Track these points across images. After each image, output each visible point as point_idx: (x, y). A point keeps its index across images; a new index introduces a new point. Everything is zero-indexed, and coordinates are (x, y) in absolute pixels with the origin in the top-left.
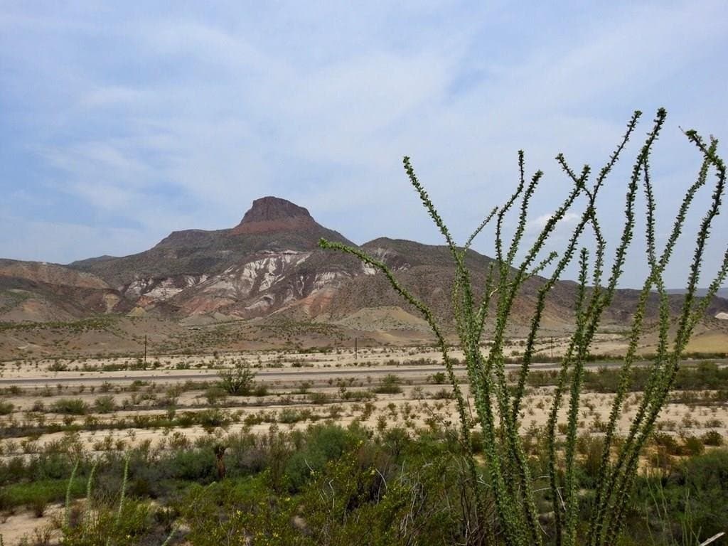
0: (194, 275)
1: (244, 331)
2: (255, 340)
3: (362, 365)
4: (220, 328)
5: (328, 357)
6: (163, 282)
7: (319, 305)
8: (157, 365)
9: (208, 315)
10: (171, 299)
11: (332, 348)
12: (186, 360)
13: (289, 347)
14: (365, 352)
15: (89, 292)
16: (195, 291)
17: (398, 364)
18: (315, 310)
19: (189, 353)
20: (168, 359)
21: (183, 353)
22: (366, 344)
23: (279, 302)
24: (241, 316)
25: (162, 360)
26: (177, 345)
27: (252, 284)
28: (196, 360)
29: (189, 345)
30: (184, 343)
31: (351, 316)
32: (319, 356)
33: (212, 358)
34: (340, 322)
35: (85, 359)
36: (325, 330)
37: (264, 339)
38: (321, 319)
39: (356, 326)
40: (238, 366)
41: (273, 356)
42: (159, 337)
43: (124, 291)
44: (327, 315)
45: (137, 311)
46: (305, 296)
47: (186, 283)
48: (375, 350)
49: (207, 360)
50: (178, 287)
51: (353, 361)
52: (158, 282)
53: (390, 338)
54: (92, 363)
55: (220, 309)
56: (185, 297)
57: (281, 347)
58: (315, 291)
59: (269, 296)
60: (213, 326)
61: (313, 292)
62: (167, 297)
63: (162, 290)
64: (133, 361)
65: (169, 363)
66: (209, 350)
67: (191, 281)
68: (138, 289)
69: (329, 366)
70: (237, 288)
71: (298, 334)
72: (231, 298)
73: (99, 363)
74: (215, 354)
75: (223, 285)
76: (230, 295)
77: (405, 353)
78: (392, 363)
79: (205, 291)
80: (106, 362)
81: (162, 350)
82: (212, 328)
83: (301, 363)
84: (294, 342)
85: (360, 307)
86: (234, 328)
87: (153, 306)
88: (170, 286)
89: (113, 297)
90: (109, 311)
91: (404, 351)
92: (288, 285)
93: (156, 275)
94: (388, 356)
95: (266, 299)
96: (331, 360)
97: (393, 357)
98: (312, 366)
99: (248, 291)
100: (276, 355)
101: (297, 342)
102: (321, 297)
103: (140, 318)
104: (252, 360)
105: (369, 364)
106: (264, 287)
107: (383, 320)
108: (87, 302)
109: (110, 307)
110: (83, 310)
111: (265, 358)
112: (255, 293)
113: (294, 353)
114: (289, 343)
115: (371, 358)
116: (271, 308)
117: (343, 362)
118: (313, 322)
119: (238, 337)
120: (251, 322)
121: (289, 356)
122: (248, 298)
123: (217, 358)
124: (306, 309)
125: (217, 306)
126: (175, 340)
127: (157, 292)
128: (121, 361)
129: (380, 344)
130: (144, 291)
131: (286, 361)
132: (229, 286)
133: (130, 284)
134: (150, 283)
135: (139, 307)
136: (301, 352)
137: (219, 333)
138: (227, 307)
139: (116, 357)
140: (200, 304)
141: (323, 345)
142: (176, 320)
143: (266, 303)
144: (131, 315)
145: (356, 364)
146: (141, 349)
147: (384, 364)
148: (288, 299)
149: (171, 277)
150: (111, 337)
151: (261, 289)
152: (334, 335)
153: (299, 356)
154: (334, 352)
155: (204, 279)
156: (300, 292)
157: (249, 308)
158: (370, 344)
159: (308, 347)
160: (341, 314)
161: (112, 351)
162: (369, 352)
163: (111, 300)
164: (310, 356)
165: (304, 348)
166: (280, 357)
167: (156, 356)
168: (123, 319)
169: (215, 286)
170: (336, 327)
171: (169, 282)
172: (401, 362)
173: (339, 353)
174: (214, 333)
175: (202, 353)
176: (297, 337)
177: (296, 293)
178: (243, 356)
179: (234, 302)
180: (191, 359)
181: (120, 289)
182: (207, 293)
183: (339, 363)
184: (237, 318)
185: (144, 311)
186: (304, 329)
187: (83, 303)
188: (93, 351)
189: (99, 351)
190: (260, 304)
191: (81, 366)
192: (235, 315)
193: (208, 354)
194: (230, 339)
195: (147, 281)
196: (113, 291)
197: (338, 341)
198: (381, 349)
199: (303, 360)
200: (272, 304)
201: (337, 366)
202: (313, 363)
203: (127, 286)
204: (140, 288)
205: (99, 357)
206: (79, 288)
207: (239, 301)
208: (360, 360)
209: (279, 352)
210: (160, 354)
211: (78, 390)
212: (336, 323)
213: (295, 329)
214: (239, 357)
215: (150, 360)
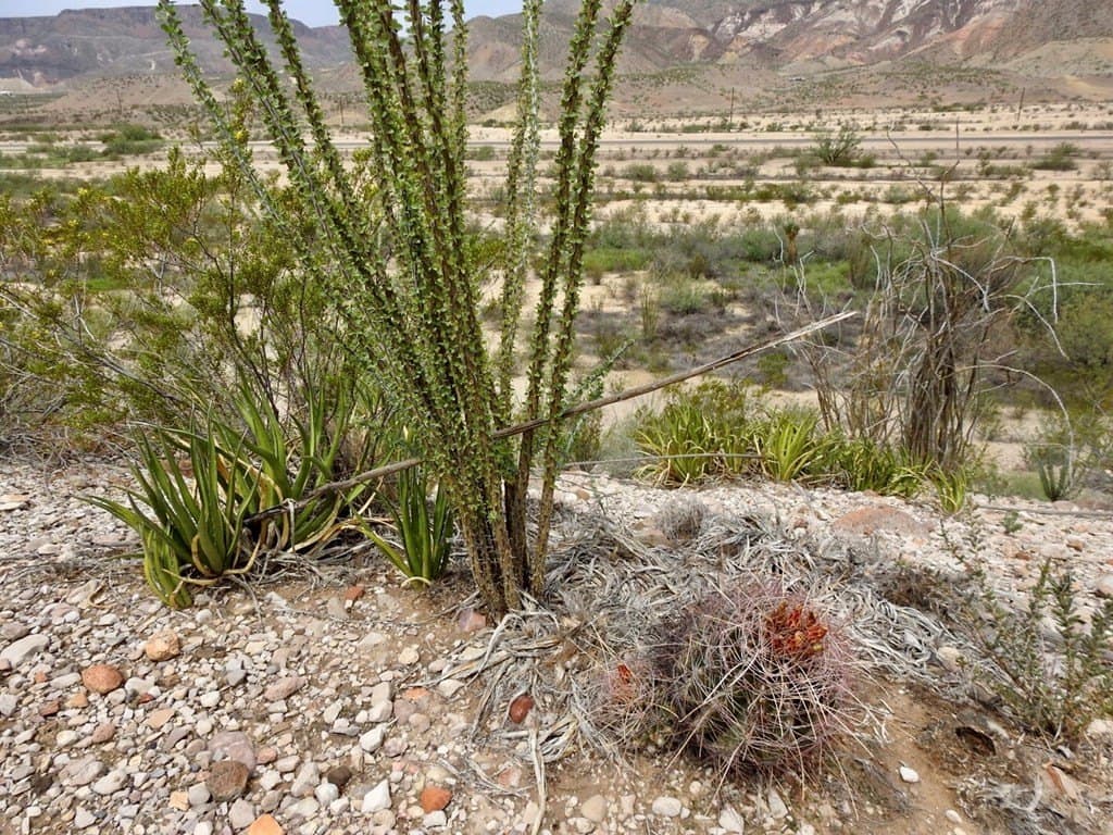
0: (803, 4)
1: (863, 81)
2: (874, 93)
3: (1026, 128)
4: (832, 77)
5: (975, 117)
6: (762, 16)
7: (978, 39)
8: (744, 126)
9: (817, 59)
10: (771, 39)
11: (985, 104)
12: (778, 119)
13: (921, 103)
14: (1036, 110)
15: (674, 33)
16: (803, 26)
17: (1084, 128)
18: (971, 48)
19: (785, 111)
20: (758, 119)
21: (779, 112)
22: (1040, 99)
23: (918, 37)
24: (861, 59)
25: (751, 120)
26: (772, 101)
27: (883, 12)
28: (793, 120)
29: (788, 101)
30: (781, 99)
31: (1027, 56)
32: (963, 115)
33: (813, 117)
34: (1007, 65)
35: (664, 119)
36: (979, 77)
37: (888, 92)
38: (978, 61)
39: (1031, 70)
40: (845, 129)
41: (895, 116)
42: (750, 92)
43: (714, 30)
44: (988, 56)
45: (728, 57)
46: (959, 25)
47: (792, 16)
48: (1052, 106)
49: (806, 121)
50: (781, 22)
51: (1013, 122)
52: (756, 15)
53: (1084, 88)
54: (670, 123)
55: (833, 52)
56: (789, 36)
57: (911, 103)
58: (976, 18)
59: (905, 29)
60: (822, 75)
61: (973, 19)
62: (766, 36)
63: (761, 27)
64: (717, 121)
65: (758, 124)
66: (812, 107)
67: (798, 12)
68: (730, 27)
69: (973, 130)
70: (860, 19)
71: (938, 84)
72: (850, 35)
73: (679, 124)
74: (818, 112)
75: (841, 16)
76: (850, 30)
77: (1104, 111)
78: (1075, 126)
79: (816, 25)
80: (687, 122)
81: (754, 108)
82: (820, 78)
83: (932, 125)
84: (931, 95)
85: (1044, 40)
86: (849, 76)
87: (748, 49)
88: (771, 21)
89: (701, 39)
90: (696, 58)
91: (1101, 108)
92: (935, 11)
93: (754, 6)
94: (1071, 116)
95: (900, 33)
96: (979, 122)
97: (1080, 118)
98: (948, 129)
99: (875, 23)
100: (901, 115)
101: (934, 95)
102: (984, 27)
103: (731, 66)
104: (864, 120)
105: (1037, 128)
106: (899, 15)
107: (1079, 61)
108: (671, 46)
109: (697, 52)
110: (667, 58)
111: (882, 119)
112: (885, 25)
113: (926, 112)
114: (923, 97)
115: (1043, 118)
116: (905, 47)
117: (996, 125)
118: (964, 67)
119: (854, 89)
120: (874, 69)
121: (918, 116)
122: (874, 34)
123: (819, 117)
124: (958, 47)
125: (830, 46)
126: (771, 95)
127: (754, 31)
128: (703, 121)
129: (1065, 97)
130: (738, 30)
131: (911, 122)
132: (849, 16)
133: (721, 21)
134: (747, 17)
135: (731, 51)
136: (937, 110)
137: (828, 85)
138: (843, 48)
139: (699, 115)
140: (807, 44)
141: (971, 99)
142: (775, 68)
143: (898, 40)
144: (720, 62)
145: (1015, 128)
146: (726, 106)
147: (1062, 128)
148: (932, 33)
149: (773, 7)
150: (695, 90)
151: (895, 18)
152: (993, 86)
153: (931, 115)
154: (987, 109)
155: (816, 8)
156: (953, 21)
157: (874, 48)
158: (1047, 98)
159: (948, 104)
160: (1011, 53)
161: (696, 108)
162: (1043, 110)
163: (699, 43)
164: (948, 115)
165: (942, 104)
166: (905, 117)
167: (744, 115)
168: (711, 67)
169: (830, 18)
170: (998, 73)
171: (770, 15)
172: (1091, 124)
173: (994, 111)
174: (821, 84)
175: (801, 112)
176: (936, 88)
177: (946, 23)
178: (855, 116)
179: (853, 40)
180: (786, 119)
181: (710, 27)
182: (819, 29)
183: (990, 125)
184: (855, 63)
185: (736, 56)
186: (948, 76)
187: (667, 48)
188: (675, 109)
189: (681, 108)
190: (891, 41)
191: (658, 126)
192: (852, 58)
193: (809, 113)
194: (842, 92)
195: (742, 15)
196: (701, 31)
197: (998, 93)
198: (1064, 106)
199: (937, 121)
200: (908, 40)
201: (986, 130)
202: (950, 125)
203: (718, 24)
204: (733, 26)
205: (680, 115)
206: (663, 29)
207: (862, 38)
208: (1024, 121)
209: (905, 109)
210: (750, 113)
211: (652, 154)
212: (1000, 66)
213: (935, 76)
214: (848, 117)
215: (737, 120)
